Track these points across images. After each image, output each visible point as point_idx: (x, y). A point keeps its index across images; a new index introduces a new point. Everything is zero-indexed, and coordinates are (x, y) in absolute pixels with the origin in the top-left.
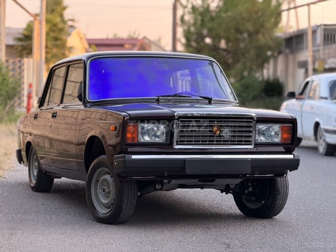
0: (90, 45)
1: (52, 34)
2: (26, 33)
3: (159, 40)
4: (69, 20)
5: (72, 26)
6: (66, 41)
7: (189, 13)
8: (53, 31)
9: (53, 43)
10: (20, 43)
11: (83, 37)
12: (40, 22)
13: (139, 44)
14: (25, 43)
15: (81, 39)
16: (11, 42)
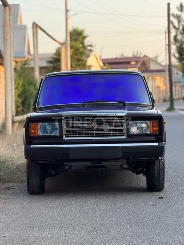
0: (104, 64)
1: (75, 57)
2: (56, 57)
3: (157, 57)
4: (88, 46)
5: (90, 50)
6: (86, 61)
7: (181, 33)
8: (76, 54)
9: (76, 63)
10: (52, 65)
11: (99, 58)
12: (66, 48)
13: (141, 61)
14: (55, 65)
15: (97, 59)
16: (45, 64)
